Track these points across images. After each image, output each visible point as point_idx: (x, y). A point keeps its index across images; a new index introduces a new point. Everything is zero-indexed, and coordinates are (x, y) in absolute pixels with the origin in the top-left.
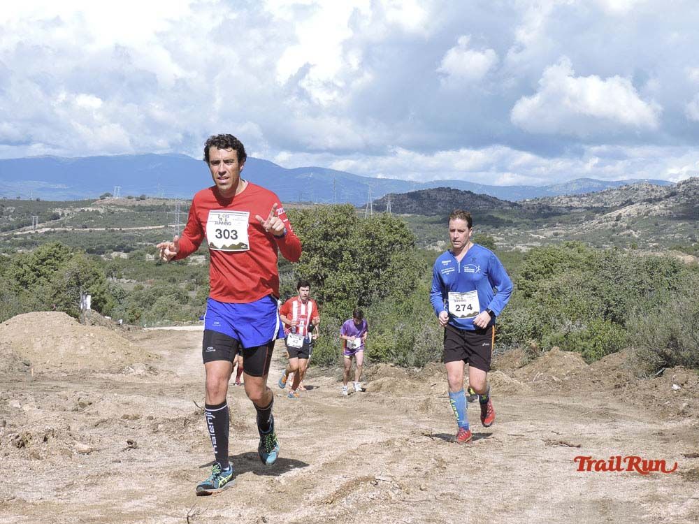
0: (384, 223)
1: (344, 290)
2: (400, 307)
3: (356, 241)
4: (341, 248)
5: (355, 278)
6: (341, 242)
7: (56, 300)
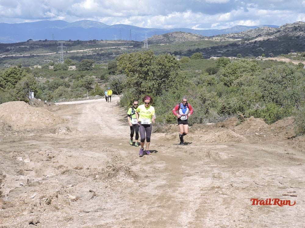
0: (166, 58)
1: (150, 89)
2: (175, 95)
3: (154, 67)
4: (148, 70)
5: (155, 83)
6: (148, 68)
7: (19, 95)
